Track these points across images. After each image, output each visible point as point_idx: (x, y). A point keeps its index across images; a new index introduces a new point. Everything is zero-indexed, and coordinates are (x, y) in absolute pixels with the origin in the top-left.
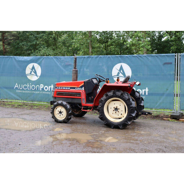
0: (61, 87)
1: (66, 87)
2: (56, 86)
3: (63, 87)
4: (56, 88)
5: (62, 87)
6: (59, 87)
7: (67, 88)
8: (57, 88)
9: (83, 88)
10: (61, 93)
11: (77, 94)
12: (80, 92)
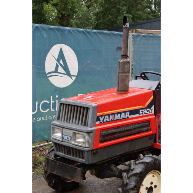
0: (109, 115)
1: (121, 113)
2: (99, 114)
3: (114, 114)
4: (98, 119)
5: (112, 114)
6: (105, 115)
7: (123, 116)
8: (101, 119)
9: (153, 107)
10: (110, 131)
11: (142, 127)
12: (148, 121)
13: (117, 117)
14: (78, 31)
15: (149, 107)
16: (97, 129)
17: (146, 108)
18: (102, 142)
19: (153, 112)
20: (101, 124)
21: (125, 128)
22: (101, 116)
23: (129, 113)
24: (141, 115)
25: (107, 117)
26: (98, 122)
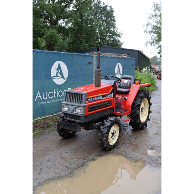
0: (92, 98)
1: (98, 97)
2: (88, 97)
4: (87, 100)
5: (94, 97)
6: (90, 98)
8: (89, 100)
9: (112, 94)
10: (93, 106)
11: (108, 104)
12: (110, 101)
13: (96, 99)
14: (68, 54)
15: (111, 93)
16: (87, 105)
17: (109, 94)
18: (89, 111)
19: (112, 96)
20: (89, 103)
21: (100, 104)
22: (89, 98)
23: (101, 97)
24: (107, 98)
25: (92, 99)
26: (87, 102)
